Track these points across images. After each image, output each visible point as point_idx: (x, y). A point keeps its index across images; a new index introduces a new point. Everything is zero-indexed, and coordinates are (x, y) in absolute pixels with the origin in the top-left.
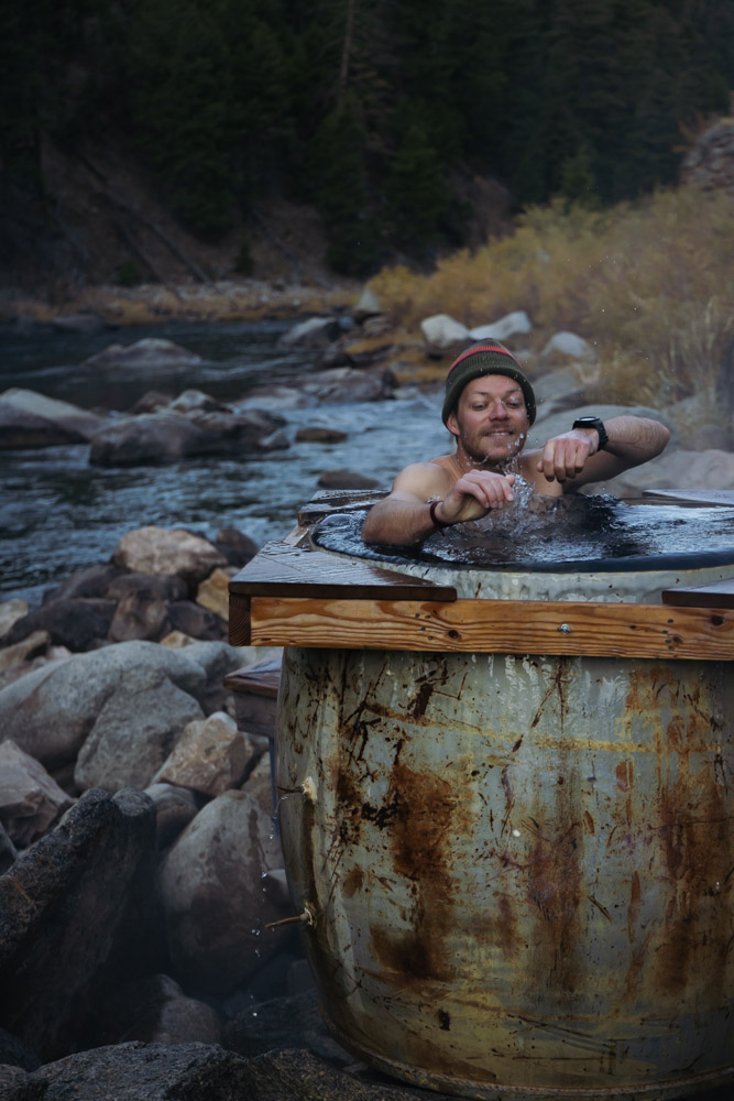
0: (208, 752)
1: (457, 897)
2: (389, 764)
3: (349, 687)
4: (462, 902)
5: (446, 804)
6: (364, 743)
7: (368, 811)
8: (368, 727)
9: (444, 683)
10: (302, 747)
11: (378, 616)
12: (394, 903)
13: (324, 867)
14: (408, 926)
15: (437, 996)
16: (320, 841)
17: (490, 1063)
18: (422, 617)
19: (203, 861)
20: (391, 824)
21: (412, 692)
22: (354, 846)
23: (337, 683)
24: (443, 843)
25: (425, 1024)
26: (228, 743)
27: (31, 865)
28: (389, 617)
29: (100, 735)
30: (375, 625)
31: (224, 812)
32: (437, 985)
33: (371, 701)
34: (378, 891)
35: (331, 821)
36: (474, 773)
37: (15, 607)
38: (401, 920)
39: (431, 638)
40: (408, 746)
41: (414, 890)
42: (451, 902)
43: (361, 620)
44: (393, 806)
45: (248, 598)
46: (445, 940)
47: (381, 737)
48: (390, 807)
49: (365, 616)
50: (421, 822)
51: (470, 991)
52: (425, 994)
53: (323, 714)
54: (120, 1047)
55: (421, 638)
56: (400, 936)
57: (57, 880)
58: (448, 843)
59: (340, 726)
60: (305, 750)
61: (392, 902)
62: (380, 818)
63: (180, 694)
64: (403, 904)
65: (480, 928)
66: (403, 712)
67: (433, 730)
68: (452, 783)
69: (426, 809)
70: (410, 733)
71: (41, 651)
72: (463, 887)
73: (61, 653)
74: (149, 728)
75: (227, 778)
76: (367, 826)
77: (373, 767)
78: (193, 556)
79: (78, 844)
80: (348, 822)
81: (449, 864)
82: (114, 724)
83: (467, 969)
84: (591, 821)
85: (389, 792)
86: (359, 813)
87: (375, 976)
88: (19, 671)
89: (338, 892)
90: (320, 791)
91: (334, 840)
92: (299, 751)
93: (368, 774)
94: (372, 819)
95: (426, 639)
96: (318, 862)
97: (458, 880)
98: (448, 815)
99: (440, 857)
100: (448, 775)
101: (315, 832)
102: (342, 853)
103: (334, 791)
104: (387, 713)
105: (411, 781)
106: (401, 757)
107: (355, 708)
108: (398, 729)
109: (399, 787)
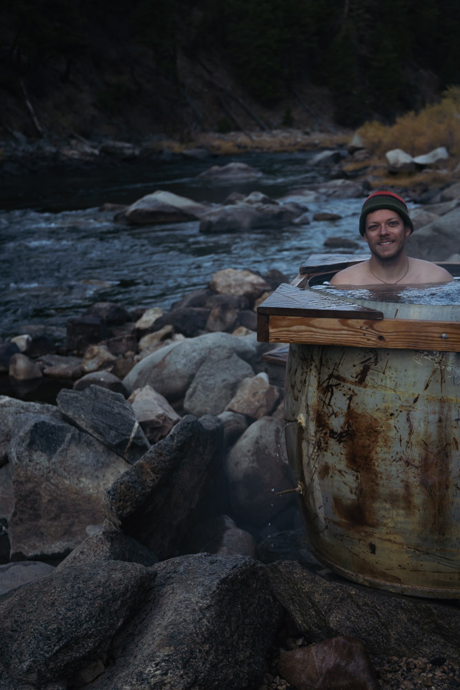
0: (254, 395)
1: (381, 482)
2: (345, 410)
3: (323, 365)
4: (383, 485)
5: (376, 431)
6: (331, 397)
7: (332, 433)
8: (334, 388)
9: (376, 365)
10: (298, 397)
11: (339, 327)
12: (346, 484)
13: (309, 463)
14: (354, 497)
15: (369, 535)
16: (306, 449)
17: (398, 573)
18: (364, 328)
19: (249, 454)
20: (345, 441)
21: (359, 368)
22: (325, 453)
23: (317, 362)
24: (373, 453)
25: (362, 550)
26: (265, 390)
27: (154, 455)
28: (345, 328)
29: (198, 383)
30: (338, 332)
31: (261, 428)
32: (369, 529)
33: (336, 373)
34: (337, 477)
35: (313, 438)
36: (392, 415)
37: (156, 312)
38: (349, 493)
39: (369, 340)
40: (355, 398)
41: (357, 477)
42: (377, 485)
43: (330, 329)
44: (347, 431)
45: (268, 316)
46: (374, 505)
47: (340, 393)
48: (345, 432)
49: (332, 327)
50: (361, 441)
51: (387, 533)
52: (363, 534)
53: (309, 380)
54: (197, 555)
55: (363, 340)
56: (349, 502)
57: (168, 464)
58: (376, 453)
59: (318, 386)
60: (299, 399)
61: (345, 484)
62: (340, 438)
63: (241, 362)
64: (351, 485)
65: (393, 499)
66: (354, 380)
67: (369, 391)
68: (379, 420)
69: (364, 433)
70: (356, 392)
71: (169, 336)
72: (384, 477)
73: (179, 337)
74: (224, 380)
75: (264, 409)
76: (332, 442)
77: (336, 410)
78: (253, 285)
79: (179, 445)
80: (322, 439)
81: (376, 464)
82: (205, 378)
83: (385, 521)
84: (456, 443)
85: (345, 424)
86: (328, 435)
87: (335, 523)
88: (157, 347)
89: (316, 477)
90: (307, 421)
91: (314, 449)
92: (296, 399)
93: (333, 413)
94: (335, 438)
95: (366, 341)
96: (305, 460)
97: (381, 473)
98: (376, 437)
99: (372, 460)
100: (378, 415)
101: (304, 444)
102: (318, 456)
103: (314, 422)
104: (344, 380)
105: (356, 418)
106: (352, 405)
107: (326, 377)
108: (350, 389)
109: (350, 421)
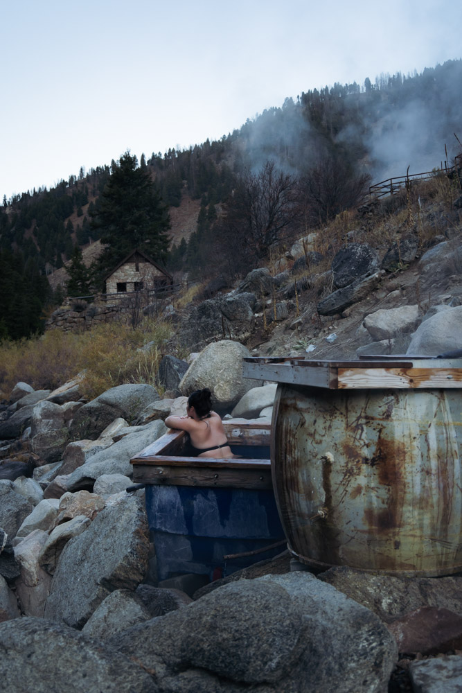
1: (408, 490)
2: (376, 439)
3: (350, 411)
4: (409, 492)
5: (403, 452)
6: (362, 433)
7: (365, 460)
8: (363, 426)
9: (398, 404)
10: (321, 441)
11: (384, 375)
12: (376, 499)
13: (338, 489)
14: (386, 506)
15: (396, 535)
16: (335, 478)
17: (416, 561)
18: (400, 374)
20: (377, 464)
21: (384, 408)
22: (358, 477)
23: (343, 411)
24: (402, 469)
25: (388, 549)
28: (389, 375)
30: (384, 378)
32: (396, 530)
33: (364, 415)
34: (370, 494)
35: (342, 468)
36: (415, 438)
38: (381, 504)
39: (404, 383)
40: (383, 430)
41: (389, 490)
42: (405, 493)
43: (379, 377)
44: (379, 456)
46: (402, 509)
47: (371, 429)
48: (377, 457)
49: (380, 375)
50: (392, 461)
51: (411, 530)
52: (390, 535)
53: (335, 425)
56: (380, 511)
57: (148, 530)
58: (405, 468)
59: (347, 428)
60: (324, 441)
61: (378, 497)
62: (372, 462)
64: (383, 497)
65: (414, 503)
66: (381, 417)
67: (395, 423)
68: (405, 443)
70: (384, 425)
72: (411, 486)
76: (365, 467)
77: (367, 442)
80: (354, 467)
81: (405, 477)
83: (409, 521)
85: (377, 451)
86: (361, 462)
87: (364, 532)
89: (347, 498)
90: (336, 457)
91: (345, 476)
92: (319, 443)
93: (365, 445)
94: (368, 463)
95: (402, 383)
96: (334, 487)
97: (408, 483)
98: (404, 457)
99: (401, 474)
100: (406, 440)
101: (332, 476)
102: (350, 481)
103: (344, 456)
104: (373, 419)
105: (387, 444)
106: (382, 436)
107: (355, 419)
108: (379, 424)
109: (382, 448)
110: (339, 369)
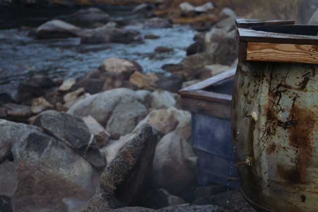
0: (162, 119)
1: (314, 154)
2: (290, 106)
3: (273, 79)
4: (316, 156)
5: (312, 120)
6: (280, 99)
7: (280, 123)
8: (282, 93)
9: (314, 77)
10: (251, 102)
11: (295, 50)
12: (288, 156)
13: (259, 144)
14: (293, 164)
15: (302, 190)
16: (257, 135)
18: (311, 51)
19: (166, 153)
20: (289, 128)
21: (301, 80)
22: (273, 136)
23: (268, 77)
24: (310, 135)
25: (295, 200)
26: (168, 117)
28: (299, 50)
29: (115, 117)
30: (294, 53)
31: (172, 138)
32: (302, 186)
33: (283, 83)
34: (282, 152)
35: (263, 127)
37: (71, 81)
38: (291, 163)
39: (314, 58)
40: (298, 99)
41: (297, 152)
42: (312, 156)
43: (288, 51)
44: (291, 121)
45: (246, 42)
46: (307, 169)
47: (288, 96)
48: (289, 122)
49: (290, 50)
50: (302, 127)
51: (315, 188)
52: (297, 189)
53: (261, 89)
55: (310, 59)
56: (289, 168)
57: (140, 152)
58: (312, 135)
59: (269, 93)
61: (287, 156)
62: (285, 126)
64: (292, 156)
66: (297, 87)
67: (309, 94)
68: (315, 113)
69: (304, 122)
70: (299, 95)
71: (81, 94)
73: (88, 95)
75: (169, 128)
76: (279, 129)
77: (283, 107)
78: (127, 67)
80: (271, 127)
81: (312, 142)
82: (119, 113)
83: (315, 180)
85: (290, 116)
86: (276, 124)
87: (277, 183)
88: (75, 100)
89: (264, 153)
90: (259, 116)
91: (264, 134)
93: (281, 110)
94: (282, 126)
95: (312, 59)
96: (256, 142)
97: (315, 148)
98: (313, 124)
99: (308, 139)
100: (314, 110)
101: (256, 132)
102: (267, 138)
103: (265, 117)
104: (290, 88)
105: (298, 112)
106: (295, 103)
107: (276, 86)
108: (294, 93)
109: (294, 114)
110: (249, 43)
